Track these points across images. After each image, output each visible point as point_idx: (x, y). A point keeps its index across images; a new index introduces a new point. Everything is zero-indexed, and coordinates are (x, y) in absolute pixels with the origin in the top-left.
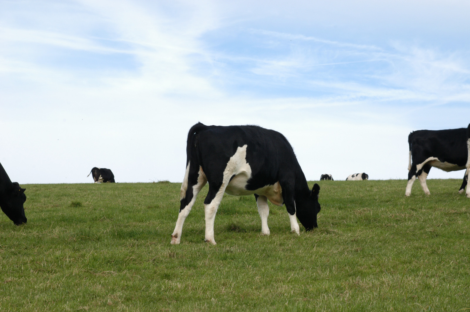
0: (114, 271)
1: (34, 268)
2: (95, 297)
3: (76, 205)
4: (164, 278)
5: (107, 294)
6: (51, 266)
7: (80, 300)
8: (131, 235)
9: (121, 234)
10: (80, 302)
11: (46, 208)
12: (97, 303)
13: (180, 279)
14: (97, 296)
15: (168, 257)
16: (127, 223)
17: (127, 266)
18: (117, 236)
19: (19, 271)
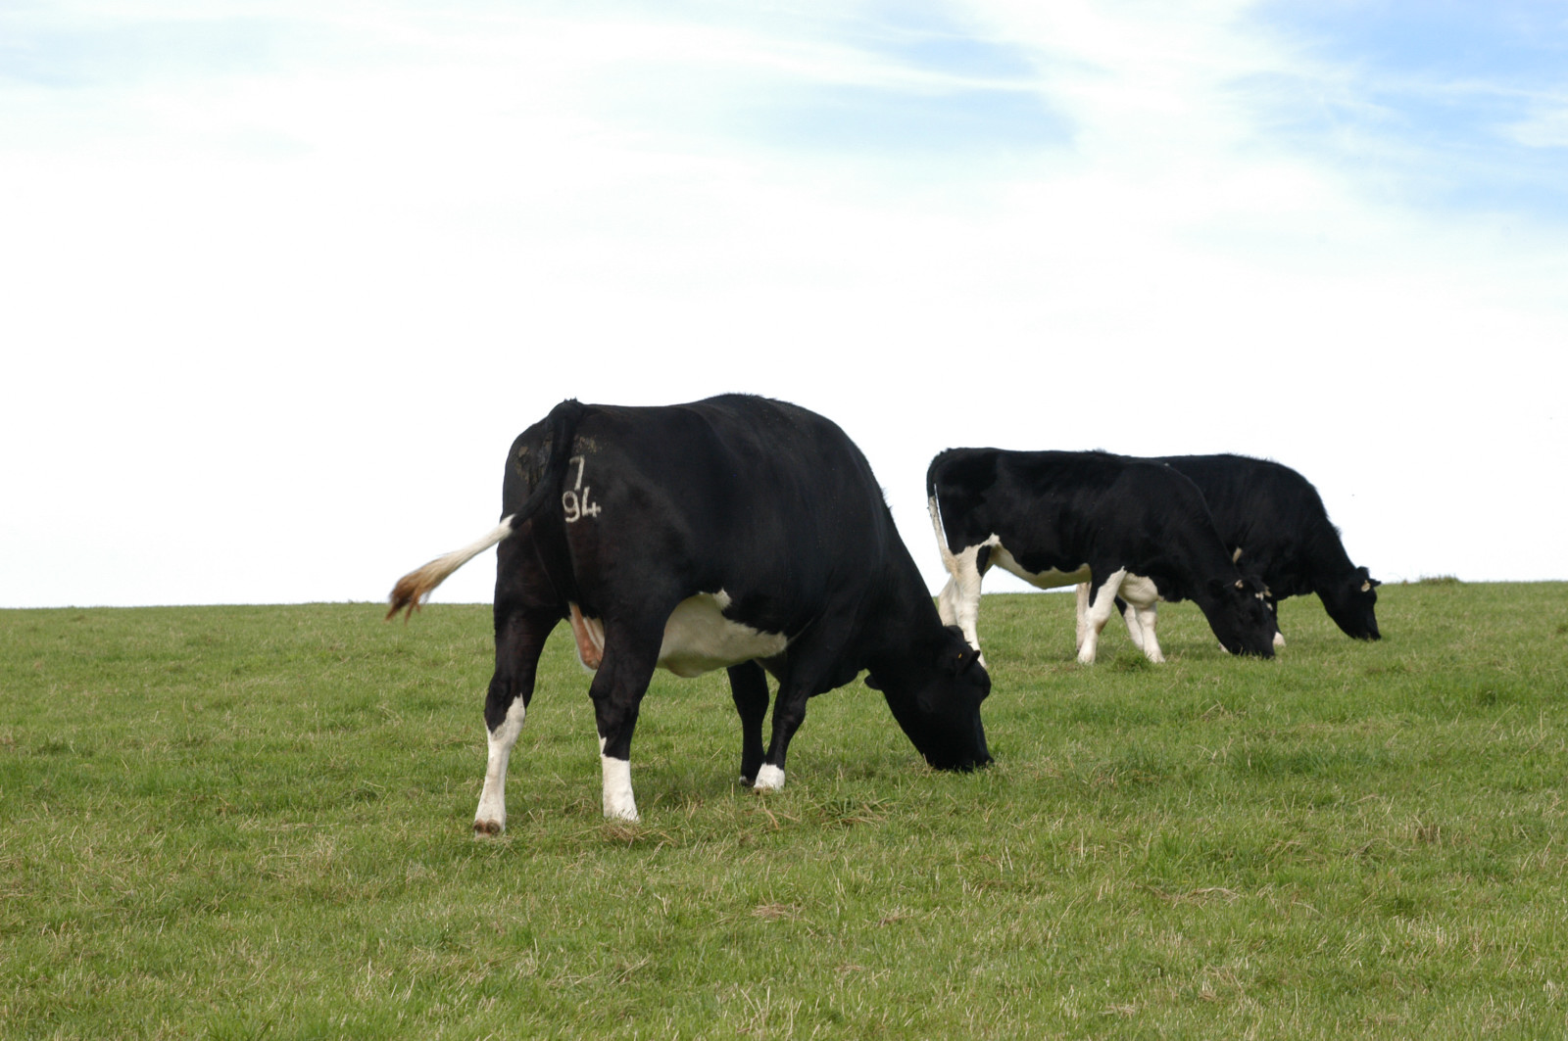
0: (1230, 888)
1: (972, 876)
2: (1162, 975)
3: (1132, 665)
4: (1394, 911)
5: (1200, 966)
6: (1028, 868)
7: (1111, 982)
8: (1300, 766)
9: (1264, 763)
10: (1113, 991)
11: (1033, 677)
12: (1167, 994)
13: (1446, 917)
14: (1166, 969)
15: (1414, 842)
16: (1292, 724)
17: (1275, 873)
18: (1251, 771)
19: (927, 888)
